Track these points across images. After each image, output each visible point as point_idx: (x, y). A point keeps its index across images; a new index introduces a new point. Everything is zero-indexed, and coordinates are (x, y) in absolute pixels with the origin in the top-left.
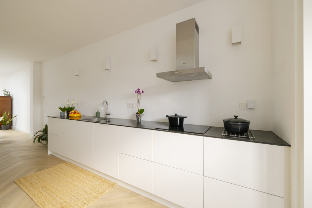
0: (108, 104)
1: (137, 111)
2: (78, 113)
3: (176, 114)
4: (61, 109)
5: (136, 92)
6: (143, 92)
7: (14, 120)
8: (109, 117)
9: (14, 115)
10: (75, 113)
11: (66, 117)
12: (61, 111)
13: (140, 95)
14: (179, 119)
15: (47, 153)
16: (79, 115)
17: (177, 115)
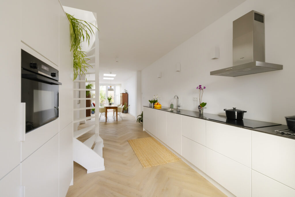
0: (179, 98)
1: (199, 105)
2: (160, 105)
3: (234, 108)
4: (150, 101)
5: (197, 88)
6: (205, 88)
7: (129, 107)
8: (179, 108)
9: (129, 105)
10: (157, 104)
11: (153, 107)
12: (150, 103)
13: (202, 90)
14: (236, 113)
15: (143, 129)
16: (160, 106)
17: (236, 109)
